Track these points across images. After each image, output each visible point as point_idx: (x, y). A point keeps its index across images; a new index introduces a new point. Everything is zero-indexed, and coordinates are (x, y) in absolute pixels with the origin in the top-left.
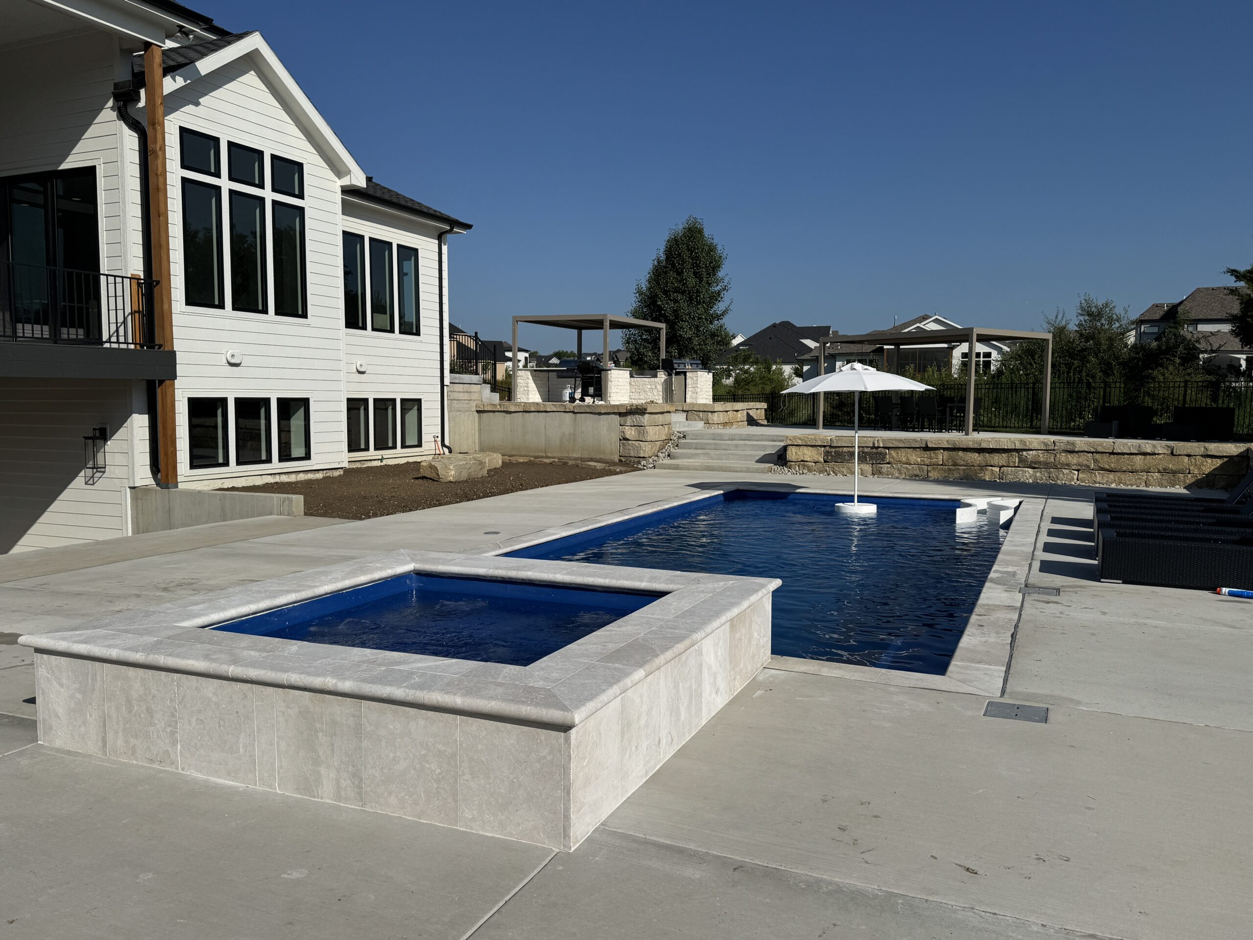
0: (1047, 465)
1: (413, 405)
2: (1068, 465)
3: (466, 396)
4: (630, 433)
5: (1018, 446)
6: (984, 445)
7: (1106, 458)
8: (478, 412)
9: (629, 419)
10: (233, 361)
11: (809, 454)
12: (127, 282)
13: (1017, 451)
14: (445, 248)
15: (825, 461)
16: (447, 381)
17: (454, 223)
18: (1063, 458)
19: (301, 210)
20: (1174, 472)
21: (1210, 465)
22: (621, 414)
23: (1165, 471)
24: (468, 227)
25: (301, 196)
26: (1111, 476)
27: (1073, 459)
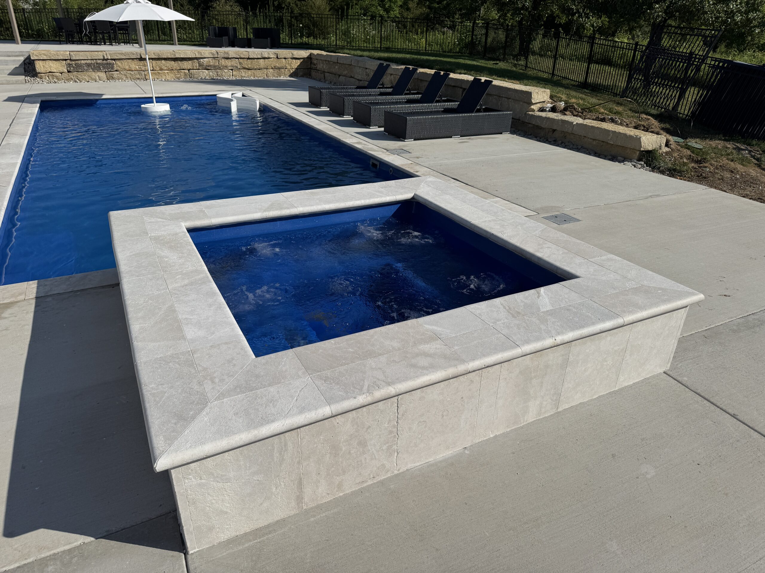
0: (215, 68)
2: (226, 67)
5: (198, 56)
6: (178, 56)
7: (245, 61)
11: (55, 67)
13: (197, 59)
15: (69, 72)
18: (223, 62)
27: (228, 63)
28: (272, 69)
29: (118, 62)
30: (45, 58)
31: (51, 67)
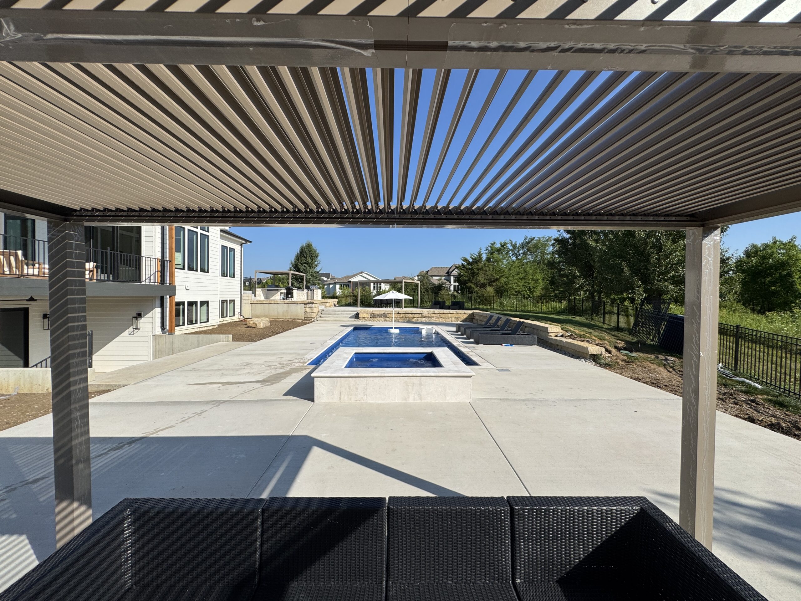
0: (428, 317)
1: (233, 301)
2: (433, 317)
3: (247, 298)
4: (308, 310)
5: (421, 312)
6: (413, 312)
7: (442, 315)
8: (251, 303)
9: (308, 306)
10: (187, 288)
11: (366, 316)
12: (157, 260)
13: (421, 313)
14: (242, 248)
15: (370, 318)
16: (242, 294)
17: (246, 241)
18: (432, 315)
19: (208, 236)
20: (458, 318)
21: (465, 316)
22: (305, 304)
23: (455, 318)
24: (250, 242)
25: (208, 231)
26: (444, 319)
27: (434, 315)
30: (363, 312)
31: (364, 316)
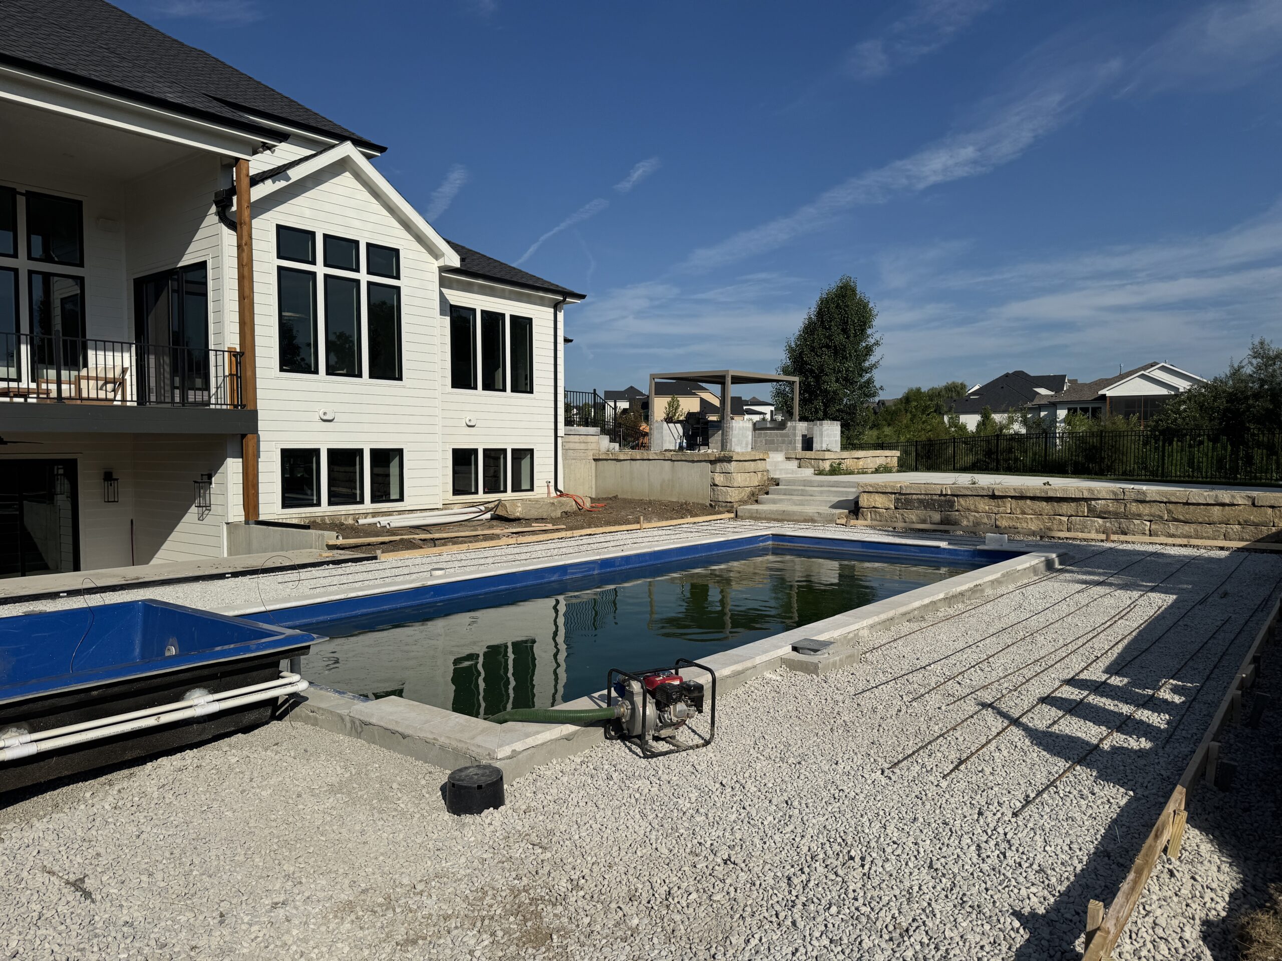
0: (1117, 515)
1: (523, 455)
2: (1139, 516)
3: (583, 446)
4: (719, 479)
5: (1086, 495)
6: (1051, 494)
7: (1180, 508)
8: (594, 460)
9: (718, 466)
10: (325, 418)
11: (880, 501)
12: (226, 354)
13: (1086, 500)
15: (896, 508)
16: (561, 432)
17: (567, 294)
18: (1134, 508)
19: (398, 289)
22: (712, 462)
23: (1246, 523)
24: (582, 297)
25: (398, 277)
26: (1187, 527)
27: (1145, 509)
28: (1239, 524)
29: (961, 500)
30: (871, 489)
31: (875, 501)
